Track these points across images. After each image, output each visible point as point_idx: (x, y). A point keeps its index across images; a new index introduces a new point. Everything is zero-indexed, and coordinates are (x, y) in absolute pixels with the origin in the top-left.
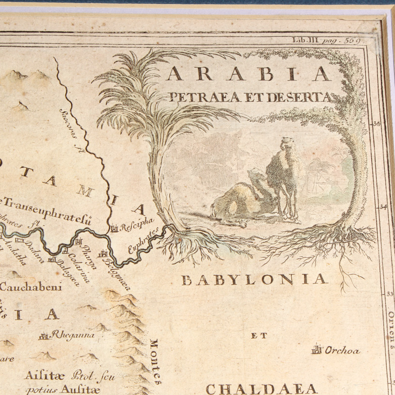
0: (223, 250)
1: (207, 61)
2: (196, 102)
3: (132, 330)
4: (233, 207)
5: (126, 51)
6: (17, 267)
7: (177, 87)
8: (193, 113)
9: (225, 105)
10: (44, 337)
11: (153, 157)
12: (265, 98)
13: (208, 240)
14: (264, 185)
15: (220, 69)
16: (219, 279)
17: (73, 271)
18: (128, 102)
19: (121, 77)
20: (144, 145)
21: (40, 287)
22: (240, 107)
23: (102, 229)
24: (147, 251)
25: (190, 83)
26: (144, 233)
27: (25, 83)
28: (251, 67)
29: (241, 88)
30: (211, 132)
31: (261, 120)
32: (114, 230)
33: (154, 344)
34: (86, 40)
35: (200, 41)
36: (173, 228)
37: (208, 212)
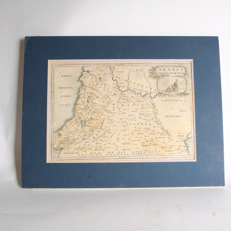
0: (167, 96)
1: (165, 68)
2: (163, 74)
3: (154, 108)
4: (169, 90)
5: (153, 66)
6: (137, 98)
7: (160, 72)
8: (163, 76)
9: (167, 74)
10: (141, 108)
11: (157, 82)
12: (173, 73)
13: (165, 94)
14: (173, 86)
15: (167, 69)
16: (167, 100)
17: (145, 99)
18: (153, 74)
19: (152, 70)
20: (156, 80)
21: (141, 101)
22: (170, 75)
23: (150, 93)
24: (156, 96)
25: (162, 71)
26: (156, 94)
27: (138, 71)
28: (171, 69)
29: (170, 72)
30: (165, 78)
31: (173, 77)
32: (151, 93)
33: (157, 110)
34: (147, 65)
35: (164, 65)
36: (160, 93)
37: (165, 90)
